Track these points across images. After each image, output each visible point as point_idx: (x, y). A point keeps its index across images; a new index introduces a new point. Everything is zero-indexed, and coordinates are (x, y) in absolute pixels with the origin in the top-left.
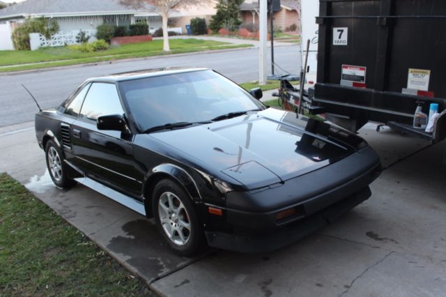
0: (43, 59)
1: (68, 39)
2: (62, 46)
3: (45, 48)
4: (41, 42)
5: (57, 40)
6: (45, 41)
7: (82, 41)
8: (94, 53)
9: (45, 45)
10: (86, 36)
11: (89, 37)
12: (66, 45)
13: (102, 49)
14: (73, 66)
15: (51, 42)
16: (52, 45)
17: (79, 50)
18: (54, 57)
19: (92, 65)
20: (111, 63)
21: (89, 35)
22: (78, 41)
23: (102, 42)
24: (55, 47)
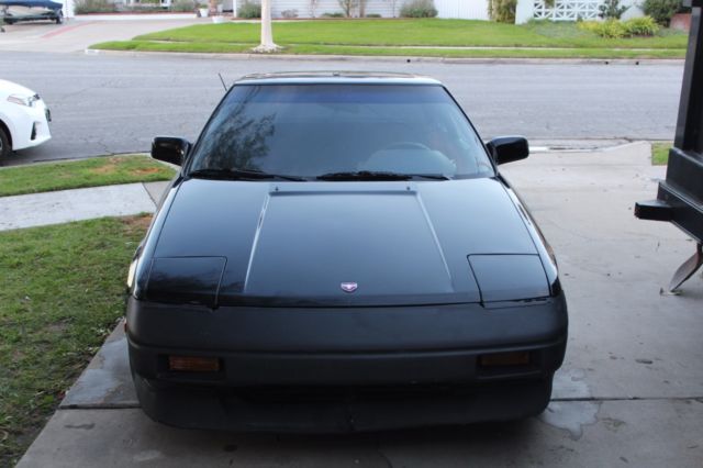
0: (519, 42)
1: (587, 10)
2: (572, 22)
3: (538, 22)
4: (536, 10)
5: (565, 10)
6: (543, 10)
7: (609, 14)
8: (619, 41)
9: (542, 17)
10: (619, 7)
11: (624, 9)
12: (580, 19)
13: (643, 34)
14: (561, 60)
15: (554, 11)
16: (554, 19)
17: (595, 31)
18: (543, 39)
19: (598, 63)
20: (637, 63)
21: (626, 5)
22: (602, 16)
23: (649, 20)
24: (557, 22)
